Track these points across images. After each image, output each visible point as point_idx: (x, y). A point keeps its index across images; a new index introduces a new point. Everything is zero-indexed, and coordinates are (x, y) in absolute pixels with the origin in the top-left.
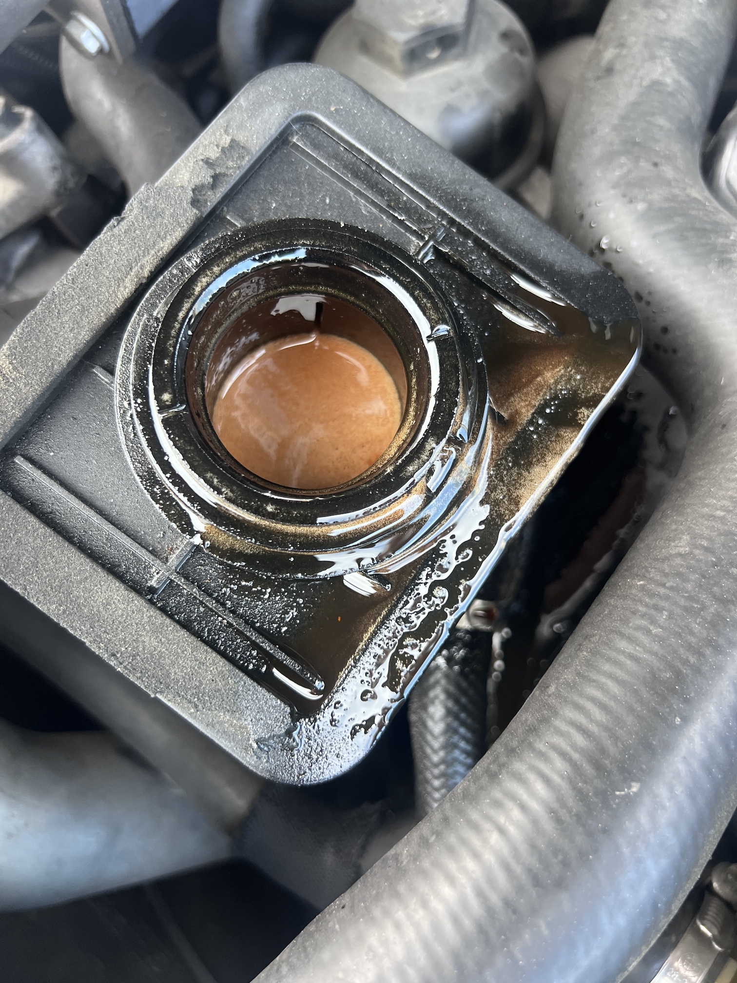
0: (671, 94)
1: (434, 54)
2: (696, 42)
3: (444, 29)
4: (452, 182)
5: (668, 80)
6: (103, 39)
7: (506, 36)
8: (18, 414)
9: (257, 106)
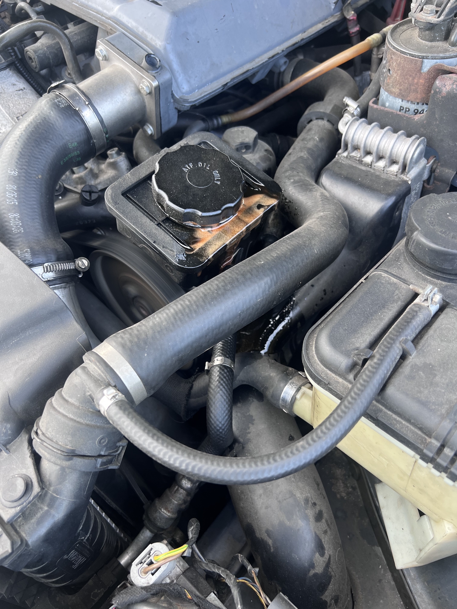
0: (305, 160)
1: (244, 151)
2: (315, 149)
3: (247, 143)
4: (238, 159)
5: (305, 157)
6: (153, 131)
7: (266, 150)
8: (130, 184)
9: (194, 138)
